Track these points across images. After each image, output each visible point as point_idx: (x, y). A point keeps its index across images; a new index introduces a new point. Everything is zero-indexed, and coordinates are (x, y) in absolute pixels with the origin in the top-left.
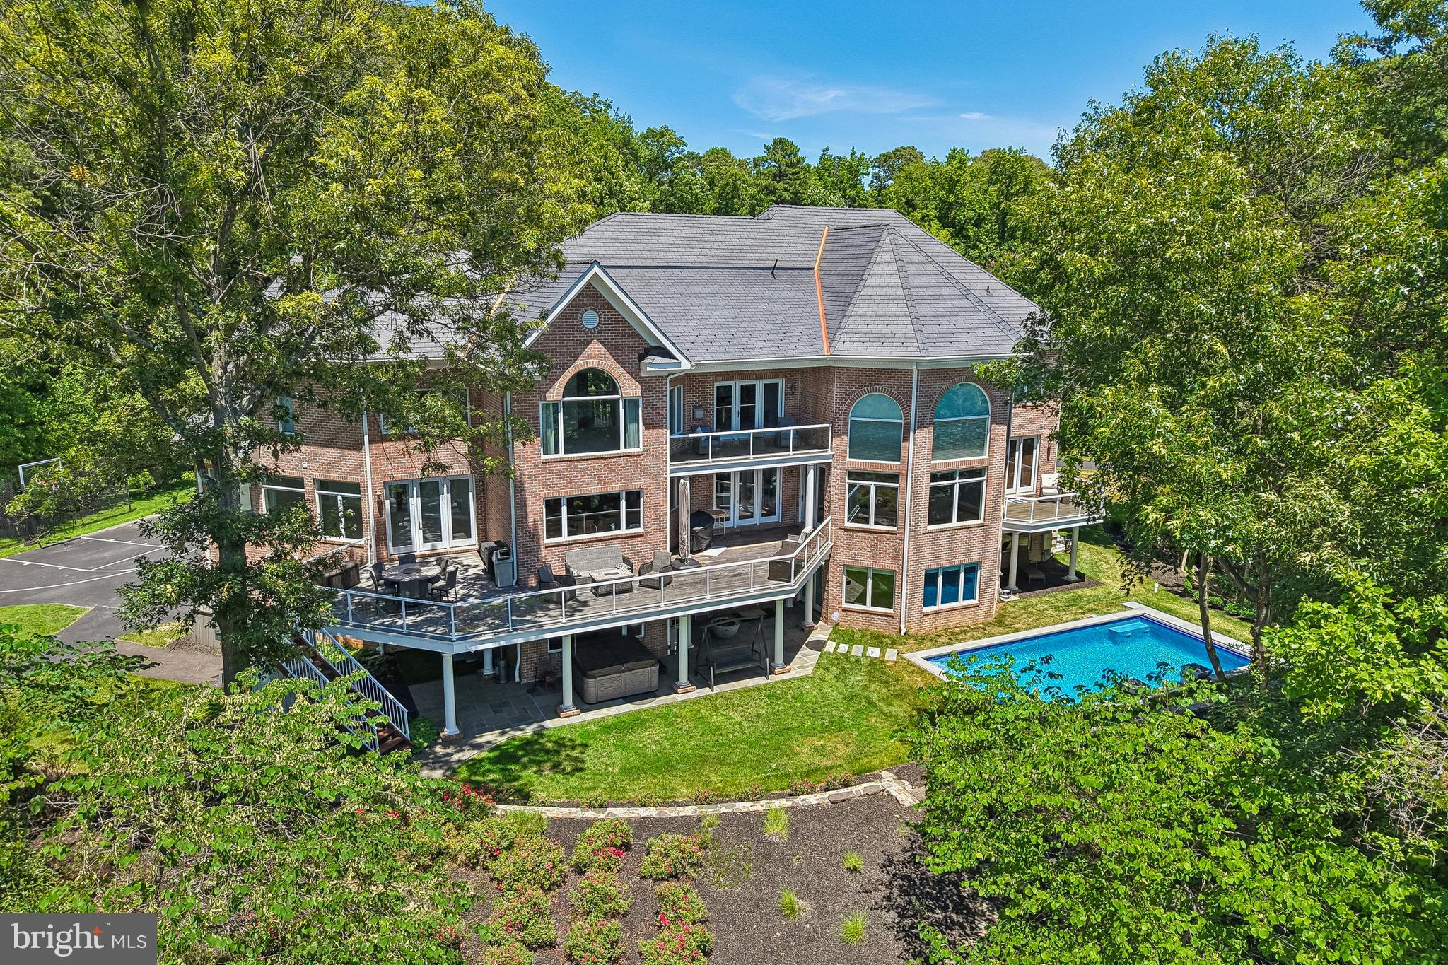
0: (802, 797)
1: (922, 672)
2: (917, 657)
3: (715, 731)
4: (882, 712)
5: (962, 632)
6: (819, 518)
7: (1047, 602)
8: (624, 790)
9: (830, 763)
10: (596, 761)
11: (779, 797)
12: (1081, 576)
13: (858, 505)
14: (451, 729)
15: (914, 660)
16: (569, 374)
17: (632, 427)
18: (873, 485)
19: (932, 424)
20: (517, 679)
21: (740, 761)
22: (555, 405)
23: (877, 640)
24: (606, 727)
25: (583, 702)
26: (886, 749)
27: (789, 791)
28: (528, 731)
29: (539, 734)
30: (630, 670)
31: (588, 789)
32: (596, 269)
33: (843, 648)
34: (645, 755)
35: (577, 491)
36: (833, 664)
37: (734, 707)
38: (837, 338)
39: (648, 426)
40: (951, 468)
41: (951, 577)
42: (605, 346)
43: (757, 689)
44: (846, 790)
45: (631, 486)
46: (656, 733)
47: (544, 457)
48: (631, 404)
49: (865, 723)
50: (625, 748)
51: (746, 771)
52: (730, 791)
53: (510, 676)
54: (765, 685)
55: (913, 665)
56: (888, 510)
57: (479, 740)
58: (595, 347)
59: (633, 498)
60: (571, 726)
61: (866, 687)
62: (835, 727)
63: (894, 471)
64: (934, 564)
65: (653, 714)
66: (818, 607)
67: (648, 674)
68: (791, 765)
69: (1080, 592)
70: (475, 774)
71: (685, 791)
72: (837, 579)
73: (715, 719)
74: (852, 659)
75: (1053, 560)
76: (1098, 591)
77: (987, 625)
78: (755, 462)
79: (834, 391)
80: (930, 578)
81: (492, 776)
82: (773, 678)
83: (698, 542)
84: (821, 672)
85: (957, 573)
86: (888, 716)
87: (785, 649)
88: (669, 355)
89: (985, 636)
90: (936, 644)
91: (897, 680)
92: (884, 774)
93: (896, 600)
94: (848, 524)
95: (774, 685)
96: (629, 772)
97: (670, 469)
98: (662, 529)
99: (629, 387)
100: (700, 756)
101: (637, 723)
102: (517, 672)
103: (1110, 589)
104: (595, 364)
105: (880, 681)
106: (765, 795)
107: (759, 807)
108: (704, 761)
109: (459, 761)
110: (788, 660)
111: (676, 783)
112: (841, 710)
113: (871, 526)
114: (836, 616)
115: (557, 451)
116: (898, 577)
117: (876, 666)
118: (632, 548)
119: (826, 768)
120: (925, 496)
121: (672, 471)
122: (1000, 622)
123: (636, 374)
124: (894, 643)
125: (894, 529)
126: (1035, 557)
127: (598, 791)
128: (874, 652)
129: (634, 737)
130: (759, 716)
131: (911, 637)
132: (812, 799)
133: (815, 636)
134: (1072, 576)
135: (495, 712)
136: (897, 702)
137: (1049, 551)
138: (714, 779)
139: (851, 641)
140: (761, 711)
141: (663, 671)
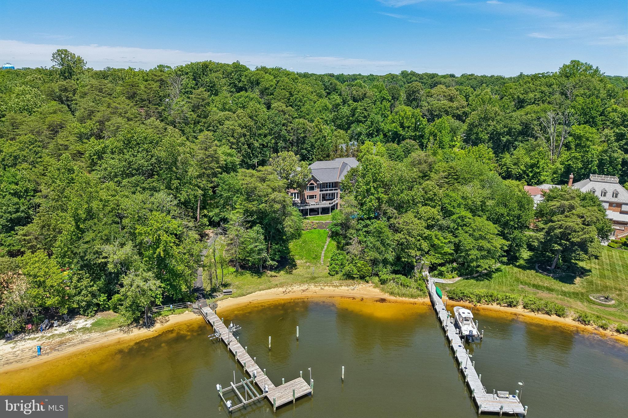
22: (308, 186)
24: (312, 218)
30: (315, 212)
32: (313, 174)
35: (310, 195)
39: (317, 188)
45: (316, 194)
47: (307, 191)
60: (309, 217)
65: (317, 217)
73: (323, 218)
78: (329, 192)
82: (329, 215)
83: (322, 200)
88: (319, 181)
97: (319, 193)
98: (319, 199)
104: (312, 182)
110: (331, 213)
118: (315, 200)
123: (316, 183)
140: (328, 218)
141: (318, 213)
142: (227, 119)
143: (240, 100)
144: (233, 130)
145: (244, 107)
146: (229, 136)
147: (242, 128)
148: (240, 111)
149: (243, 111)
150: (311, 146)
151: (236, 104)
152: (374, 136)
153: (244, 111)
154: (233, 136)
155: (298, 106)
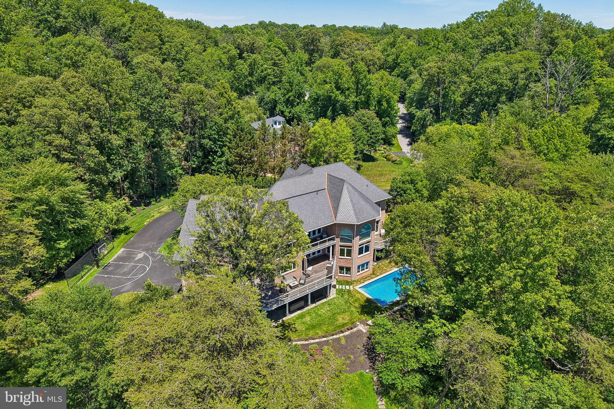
0: (345, 333)
1: (359, 292)
2: (357, 288)
3: (320, 316)
4: (353, 306)
5: (366, 279)
6: (333, 256)
8: (308, 334)
9: (347, 322)
10: (299, 327)
11: (340, 333)
13: (342, 253)
18: (346, 248)
19: (359, 234)
23: (348, 284)
24: (297, 318)
26: (356, 316)
27: (341, 331)
28: (281, 321)
29: (284, 322)
30: (299, 303)
33: (341, 287)
34: (308, 324)
36: (340, 292)
37: (322, 308)
40: (363, 242)
41: (363, 265)
43: (325, 302)
44: (352, 330)
46: (308, 319)
49: (351, 309)
50: (303, 323)
52: (330, 332)
55: (357, 290)
56: (349, 253)
60: (290, 319)
61: (348, 298)
62: (344, 311)
63: (351, 245)
64: (360, 263)
65: (305, 312)
67: (302, 303)
68: (339, 323)
71: (321, 334)
72: (337, 269)
73: (319, 312)
74: (343, 290)
78: (320, 248)
79: (336, 228)
80: (359, 266)
82: (328, 298)
84: (337, 295)
86: (355, 307)
89: (371, 279)
90: (361, 283)
91: (355, 296)
92: (357, 323)
93: (351, 272)
94: (340, 257)
95: (328, 300)
96: (307, 329)
97: (302, 255)
98: (300, 268)
105: (351, 296)
106: (338, 333)
107: (337, 336)
108: (321, 324)
111: (318, 332)
112: (344, 306)
113: (345, 257)
114: (337, 278)
116: (351, 267)
117: (349, 292)
118: (294, 273)
120: (357, 249)
122: (374, 274)
124: (352, 284)
125: (351, 257)
127: (303, 336)
128: (347, 287)
129: (304, 320)
131: (355, 282)
132: (347, 333)
136: (356, 302)
138: (325, 329)
139: (342, 284)
140: (328, 309)
142: (41, 92)
143: (64, 50)
144: (59, 120)
145: (75, 65)
146: (49, 133)
147: (81, 111)
148: (67, 74)
149: (75, 74)
150: (218, 132)
151: (56, 58)
152: (295, 104)
153: (77, 72)
154: (58, 132)
155: (178, 61)
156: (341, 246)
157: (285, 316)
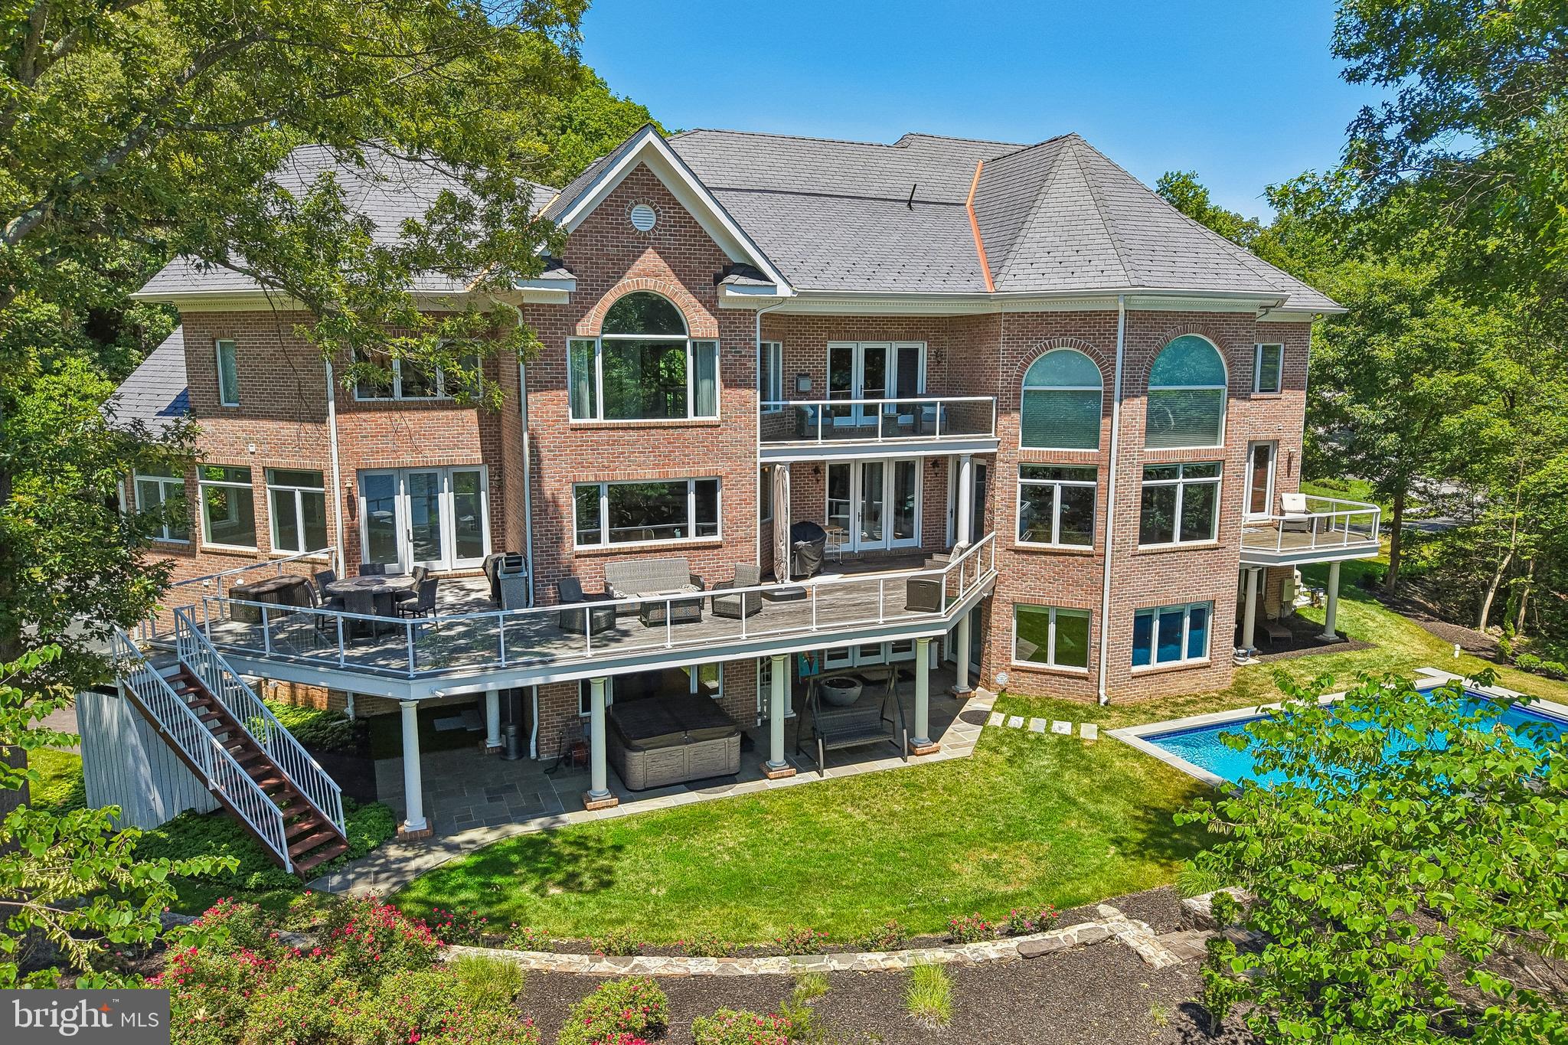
0: (972, 946)
1: (1140, 755)
2: (1130, 735)
3: (824, 835)
4: (1086, 812)
5: (1188, 702)
6: (978, 532)
7: (1302, 666)
8: (672, 926)
9: (1010, 890)
10: (632, 877)
11: (929, 944)
12: (1342, 636)
13: (1035, 523)
14: (415, 821)
15: (1125, 739)
16: (610, 298)
17: (705, 385)
18: (1057, 485)
19: (1144, 392)
20: (533, 754)
21: (864, 883)
22: (591, 344)
23: (1066, 711)
24: (655, 825)
25: (623, 786)
26: (1100, 868)
27: (946, 934)
28: (533, 827)
29: (551, 832)
30: (697, 741)
31: (612, 922)
32: (651, 137)
33: (1016, 722)
34: (712, 870)
35: (623, 474)
36: (1003, 743)
37: (854, 801)
38: (1004, 270)
39: (728, 384)
40: (1172, 460)
41: (1171, 622)
42: (665, 259)
43: (891, 774)
44: (1047, 935)
45: (703, 472)
46: (732, 836)
47: (573, 421)
48: (704, 350)
49: (1061, 827)
50: (680, 858)
51: (874, 899)
52: (848, 931)
53: (523, 750)
54: (901, 770)
55: (1123, 745)
56: (1080, 521)
57: (457, 839)
58: (650, 259)
59: (707, 490)
60: (601, 823)
61: (1056, 775)
62: (1013, 833)
63: (1091, 462)
64: (1149, 602)
65: (730, 808)
66: (975, 668)
67: (725, 749)
68: (947, 891)
69: (1346, 655)
70: (438, 890)
71: (771, 929)
72: (1004, 625)
73: (824, 817)
74: (1031, 737)
75: (1297, 616)
76: (1373, 654)
77: (1225, 693)
78: (886, 449)
79: (1000, 349)
80: (1142, 623)
81: (464, 895)
82: (913, 760)
83: (803, 564)
84: (985, 753)
85: (1180, 616)
86: (1096, 818)
87: (931, 722)
88: (759, 275)
89: (1225, 708)
90: (1153, 718)
91: (1103, 766)
92: (1103, 909)
93: (1093, 655)
94: (1019, 544)
95: (914, 771)
96: (686, 896)
97: (760, 452)
98: (748, 539)
99: (700, 324)
100: (799, 873)
101: (704, 820)
102: (533, 744)
103: (1388, 652)
104: (649, 285)
105: (1077, 767)
106: (907, 939)
107: (895, 960)
108: (806, 881)
109: (418, 870)
110: (935, 735)
111: (756, 917)
112: (1020, 806)
113: (1055, 545)
114: (1002, 678)
115: (593, 415)
116: (1095, 620)
117: (1068, 748)
118: (704, 564)
119: (1007, 898)
120: (1136, 499)
121: (763, 454)
122: (1240, 690)
123: (710, 304)
124: (1090, 717)
125: (1090, 548)
126: (1274, 612)
127: (630, 925)
128: (1064, 728)
129: (697, 842)
130: (893, 814)
131: (1115, 708)
132: (991, 950)
133: (972, 705)
134: (1330, 635)
135: (490, 800)
136: (1106, 797)
137: (1289, 603)
138: (821, 911)
139: (1027, 712)
140: (896, 808)
141: (747, 745)
156: (1028, 471)
157: (580, 803)
